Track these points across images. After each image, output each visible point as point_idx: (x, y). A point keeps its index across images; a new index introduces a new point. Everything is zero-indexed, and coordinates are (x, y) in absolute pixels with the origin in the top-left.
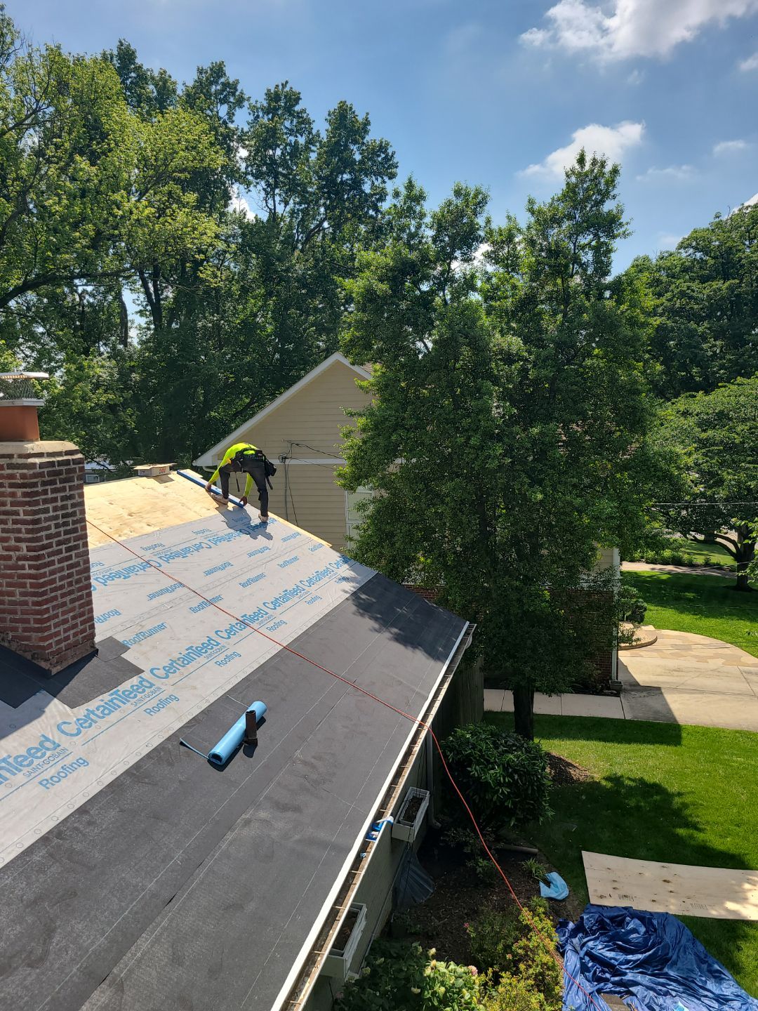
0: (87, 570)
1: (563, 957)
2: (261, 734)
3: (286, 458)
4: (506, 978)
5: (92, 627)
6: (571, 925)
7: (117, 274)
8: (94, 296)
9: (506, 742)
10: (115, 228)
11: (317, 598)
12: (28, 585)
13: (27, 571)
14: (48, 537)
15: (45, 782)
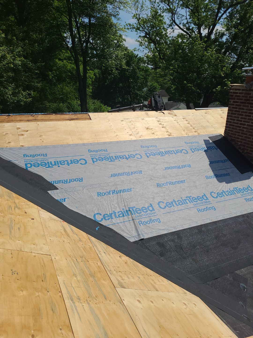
15: (246, 199)
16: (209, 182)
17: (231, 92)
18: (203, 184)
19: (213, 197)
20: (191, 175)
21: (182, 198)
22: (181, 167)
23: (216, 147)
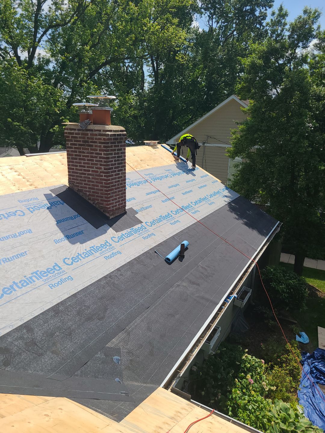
0: (125, 180)
1: (303, 366)
2: (186, 253)
3: (205, 143)
4: (276, 367)
5: (125, 203)
6: (308, 354)
7: (142, 57)
8: (132, 68)
9: (289, 275)
10: (143, 36)
11: (213, 203)
12: (103, 183)
13: (103, 178)
14: (112, 165)
15: (106, 257)
16: (60, 247)
17: (66, 133)
18: (51, 251)
19: (68, 264)
20: (34, 243)
21: (25, 277)
22: (17, 234)
23: (62, 202)
